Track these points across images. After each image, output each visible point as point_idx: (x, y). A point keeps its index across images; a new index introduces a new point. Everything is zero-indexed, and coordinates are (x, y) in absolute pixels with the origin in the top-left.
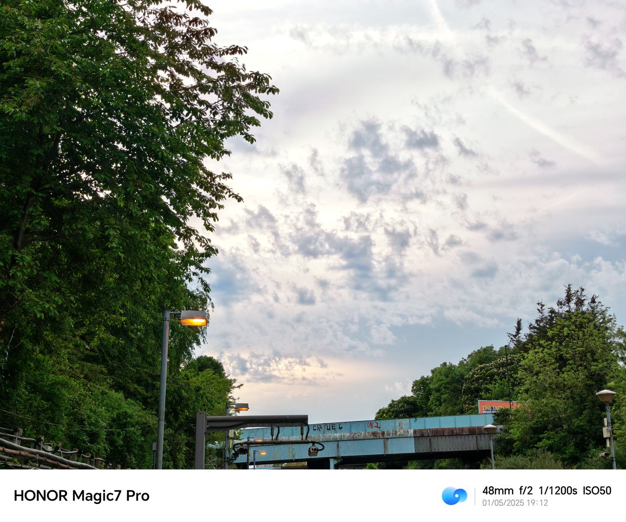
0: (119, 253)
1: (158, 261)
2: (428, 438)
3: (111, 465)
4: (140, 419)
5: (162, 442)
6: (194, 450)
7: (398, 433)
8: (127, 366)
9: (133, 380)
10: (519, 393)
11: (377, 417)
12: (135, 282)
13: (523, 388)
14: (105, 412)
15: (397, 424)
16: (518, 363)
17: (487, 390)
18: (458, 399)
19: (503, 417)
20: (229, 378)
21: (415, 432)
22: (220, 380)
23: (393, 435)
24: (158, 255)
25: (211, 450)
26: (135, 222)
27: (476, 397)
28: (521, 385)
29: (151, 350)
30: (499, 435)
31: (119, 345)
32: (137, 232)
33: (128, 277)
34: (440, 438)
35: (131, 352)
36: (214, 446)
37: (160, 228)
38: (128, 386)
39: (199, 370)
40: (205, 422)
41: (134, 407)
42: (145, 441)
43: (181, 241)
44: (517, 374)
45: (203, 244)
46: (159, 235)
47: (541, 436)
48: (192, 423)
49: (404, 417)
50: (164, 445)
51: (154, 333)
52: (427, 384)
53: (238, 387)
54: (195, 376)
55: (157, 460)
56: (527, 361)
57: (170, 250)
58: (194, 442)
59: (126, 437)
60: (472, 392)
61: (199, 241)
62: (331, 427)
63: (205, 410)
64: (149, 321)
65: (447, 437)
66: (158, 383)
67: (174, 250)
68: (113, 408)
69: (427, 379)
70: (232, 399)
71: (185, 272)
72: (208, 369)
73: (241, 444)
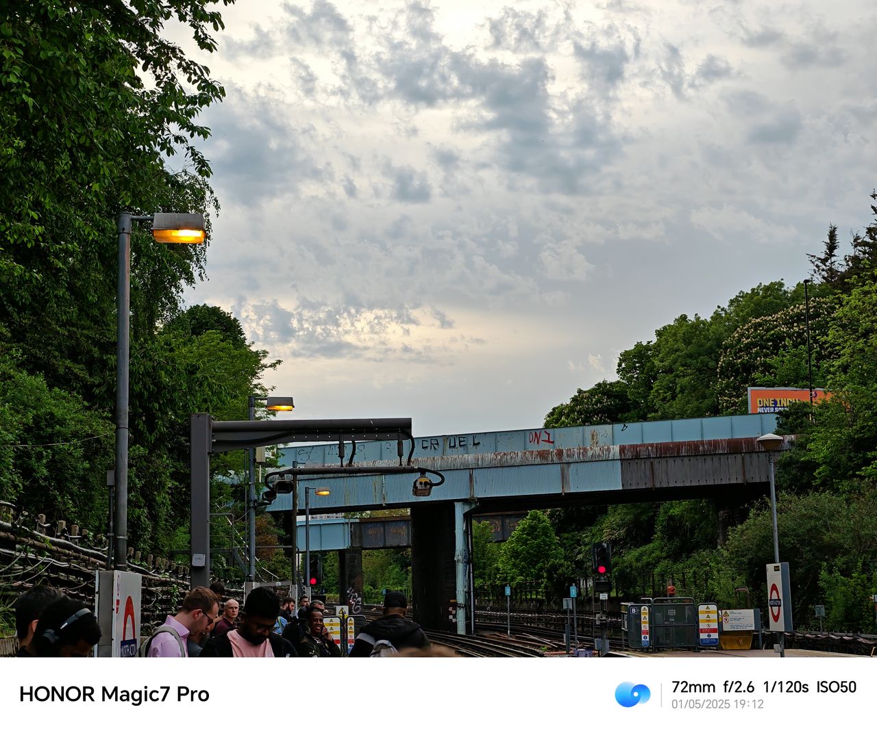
0: (24, 96)
1: (103, 112)
2: (648, 463)
3: (27, 514)
4: (79, 426)
5: (125, 472)
6: (188, 487)
7: (590, 453)
8: (50, 324)
9: (62, 352)
10: (829, 372)
11: (548, 421)
12: (58, 155)
13: (837, 363)
14: (11, 414)
15: (588, 436)
16: (829, 313)
17: (767, 368)
18: (708, 387)
19: (795, 420)
20: (253, 349)
21: (622, 449)
22: (236, 352)
23: (579, 457)
24: (102, 99)
25: (221, 486)
26: (52, 31)
27: (745, 381)
28: (834, 358)
29: (95, 292)
30: (787, 455)
31: (31, 282)
32: (58, 53)
33: (43, 145)
34: (671, 461)
35: (56, 296)
36: (227, 480)
37: (105, 43)
38: (54, 364)
39: (193, 333)
40: (208, 432)
41: (66, 405)
42: (92, 469)
43: (149, 71)
44: (827, 336)
45: (194, 78)
46: (102, 58)
47: (870, 454)
48: (182, 435)
49: (602, 422)
50: (129, 477)
51: (99, 258)
52: (649, 357)
53: (271, 366)
54: (185, 344)
55: (116, 505)
56: (847, 308)
57: (127, 89)
58: (188, 472)
59: (53, 461)
60: (737, 372)
61: (185, 70)
62: (460, 441)
63: (207, 410)
64: (89, 234)
65: (686, 460)
66: (113, 358)
67: (136, 90)
68: (26, 406)
69: (648, 348)
70: (261, 388)
71: (160, 136)
72: (210, 331)
73: (281, 474)
